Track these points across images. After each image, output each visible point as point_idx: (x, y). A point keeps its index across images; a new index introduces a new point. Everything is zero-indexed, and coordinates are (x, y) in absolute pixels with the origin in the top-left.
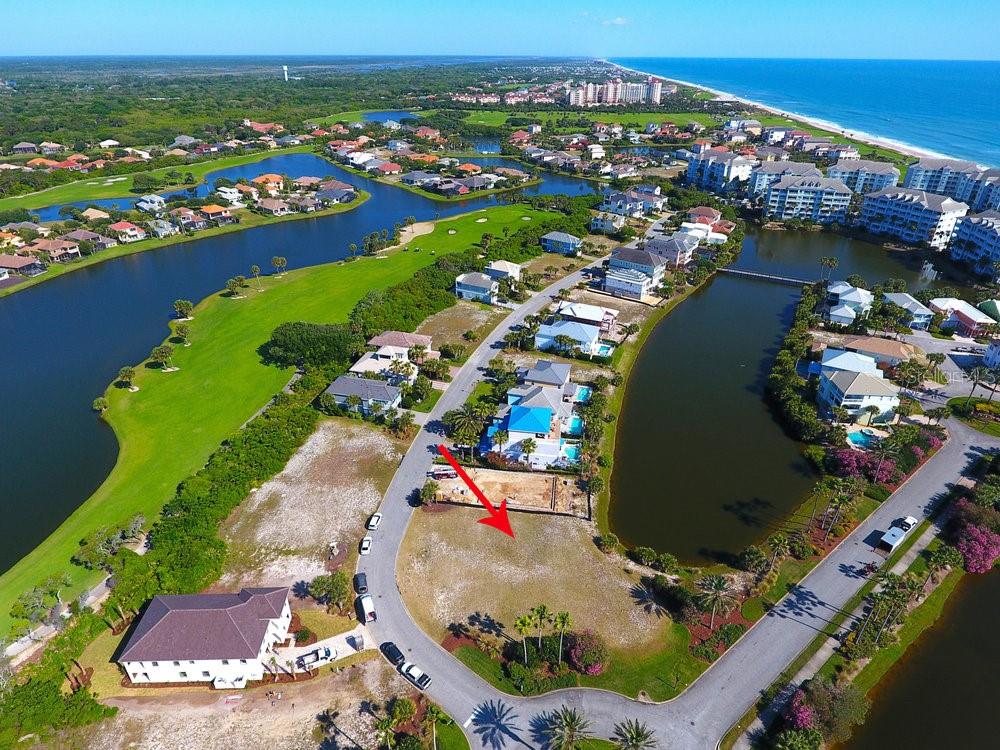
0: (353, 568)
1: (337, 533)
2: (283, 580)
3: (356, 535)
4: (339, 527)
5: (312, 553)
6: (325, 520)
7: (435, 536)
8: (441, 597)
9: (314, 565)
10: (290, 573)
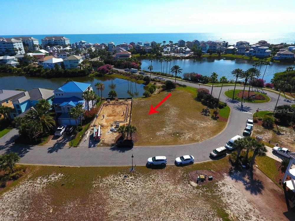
0: (209, 163)
1: (179, 188)
2: (260, 209)
3: (175, 172)
4: (171, 187)
5: (215, 197)
6: (166, 203)
7: (158, 133)
8: (203, 125)
9: (225, 189)
10: (249, 206)
